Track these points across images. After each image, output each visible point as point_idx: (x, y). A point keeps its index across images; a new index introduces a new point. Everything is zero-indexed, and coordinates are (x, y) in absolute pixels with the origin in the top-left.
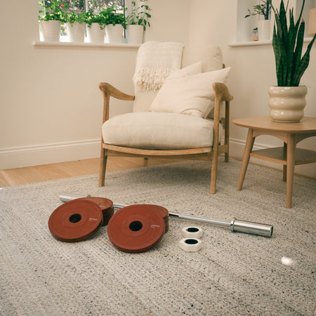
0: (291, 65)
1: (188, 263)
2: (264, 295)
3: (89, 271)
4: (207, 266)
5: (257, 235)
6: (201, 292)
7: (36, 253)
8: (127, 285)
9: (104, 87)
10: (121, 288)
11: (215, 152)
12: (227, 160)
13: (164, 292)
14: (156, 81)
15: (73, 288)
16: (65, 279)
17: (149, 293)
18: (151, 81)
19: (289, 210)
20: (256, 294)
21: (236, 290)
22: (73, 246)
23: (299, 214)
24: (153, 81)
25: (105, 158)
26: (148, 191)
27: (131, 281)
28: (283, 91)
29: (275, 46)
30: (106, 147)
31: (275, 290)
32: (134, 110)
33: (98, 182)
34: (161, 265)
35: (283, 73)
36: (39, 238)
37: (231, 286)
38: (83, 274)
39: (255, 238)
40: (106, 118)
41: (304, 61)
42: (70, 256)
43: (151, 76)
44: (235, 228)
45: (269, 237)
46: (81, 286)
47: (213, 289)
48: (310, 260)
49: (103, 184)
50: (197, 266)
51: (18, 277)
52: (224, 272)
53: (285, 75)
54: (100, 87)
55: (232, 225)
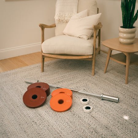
0: (129, 18)
1: (83, 119)
2: (114, 135)
3: (42, 124)
4: (91, 120)
5: (112, 101)
6: (89, 134)
7: (18, 115)
8: (59, 131)
9: (41, 26)
10: (56, 133)
11: (94, 57)
12: (99, 53)
13: (74, 135)
14: (66, 19)
15: (37, 134)
16: (33, 129)
17: (68, 136)
18: (63, 19)
19: (127, 85)
20: (111, 135)
21: (103, 133)
22: (34, 110)
23: (131, 87)
24: (64, 19)
25: (43, 59)
26: (64, 75)
27: (60, 129)
28: (125, 30)
29: (122, 8)
30: (44, 55)
31: (119, 132)
32: (56, 35)
33: (40, 69)
34: (72, 120)
35: (125, 22)
36: (18, 106)
37: (101, 131)
38: (40, 126)
39: (111, 103)
40: (43, 41)
41: (135, 18)
42: (33, 116)
43: (63, 16)
44: (103, 98)
45: (117, 103)
46: (40, 132)
47: (94, 132)
48: (134, 115)
49: (43, 71)
50: (87, 120)
51: (13, 128)
52: (98, 123)
53: (126, 23)
54: (40, 26)
55: (101, 97)
